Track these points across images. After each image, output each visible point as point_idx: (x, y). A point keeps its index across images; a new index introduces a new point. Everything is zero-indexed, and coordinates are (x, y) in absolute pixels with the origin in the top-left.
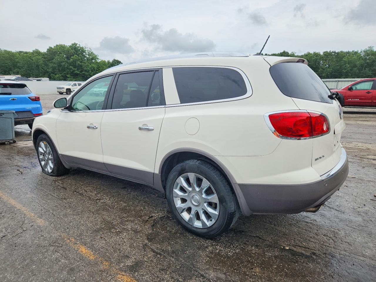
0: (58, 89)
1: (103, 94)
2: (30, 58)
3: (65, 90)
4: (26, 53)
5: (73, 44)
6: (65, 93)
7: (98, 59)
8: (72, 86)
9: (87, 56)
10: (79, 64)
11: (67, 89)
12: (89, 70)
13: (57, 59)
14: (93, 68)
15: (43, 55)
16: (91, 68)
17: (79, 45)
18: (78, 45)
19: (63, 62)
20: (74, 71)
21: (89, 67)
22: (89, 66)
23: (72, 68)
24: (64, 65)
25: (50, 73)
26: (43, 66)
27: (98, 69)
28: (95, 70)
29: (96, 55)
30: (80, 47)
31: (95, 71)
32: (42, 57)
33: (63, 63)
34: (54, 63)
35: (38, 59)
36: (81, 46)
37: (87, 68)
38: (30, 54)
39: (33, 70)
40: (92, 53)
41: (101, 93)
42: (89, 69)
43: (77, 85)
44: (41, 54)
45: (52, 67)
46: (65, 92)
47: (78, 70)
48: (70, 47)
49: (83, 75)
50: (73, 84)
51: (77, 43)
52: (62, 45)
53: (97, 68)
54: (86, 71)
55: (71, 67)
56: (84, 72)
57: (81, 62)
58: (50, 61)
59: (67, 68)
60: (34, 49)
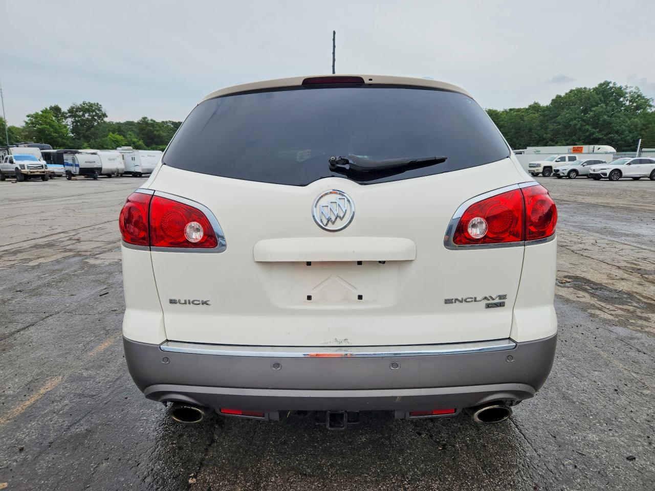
0: (530, 167)
1: (608, 175)
2: (522, 118)
3: (541, 169)
4: (519, 110)
5: (601, 85)
6: (541, 175)
7: (651, 106)
8: (556, 161)
9: (628, 103)
10: (605, 120)
11: (545, 167)
12: (624, 131)
13: (565, 114)
14: (635, 126)
15: (544, 111)
16: (629, 126)
17: (614, 84)
18: (611, 85)
19: (575, 118)
20: (593, 134)
21: (627, 124)
22: (627, 122)
23: (590, 129)
24: (576, 125)
25: (548, 140)
26: (538, 130)
27: (644, 128)
28: (639, 129)
29: (648, 100)
30: (615, 88)
31: (636, 131)
32: (541, 115)
33: (575, 122)
34: (559, 123)
35: (533, 119)
36: (618, 85)
37: (620, 126)
38: (522, 112)
39: (522, 137)
40: (639, 96)
41: (605, 174)
42: (624, 128)
43: (567, 159)
44: (541, 109)
45: (552, 130)
46: (540, 173)
47: (600, 131)
48: (595, 89)
49: (608, 141)
50: (559, 159)
51: (609, 81)
52: (581, 89)
53: (644, 125)
54: (617, 132)
55: (587, 127)
56: (612, 135)
57: (611, 117)
58: (552, 119)
59: (580, 129)
60: (532, 103)
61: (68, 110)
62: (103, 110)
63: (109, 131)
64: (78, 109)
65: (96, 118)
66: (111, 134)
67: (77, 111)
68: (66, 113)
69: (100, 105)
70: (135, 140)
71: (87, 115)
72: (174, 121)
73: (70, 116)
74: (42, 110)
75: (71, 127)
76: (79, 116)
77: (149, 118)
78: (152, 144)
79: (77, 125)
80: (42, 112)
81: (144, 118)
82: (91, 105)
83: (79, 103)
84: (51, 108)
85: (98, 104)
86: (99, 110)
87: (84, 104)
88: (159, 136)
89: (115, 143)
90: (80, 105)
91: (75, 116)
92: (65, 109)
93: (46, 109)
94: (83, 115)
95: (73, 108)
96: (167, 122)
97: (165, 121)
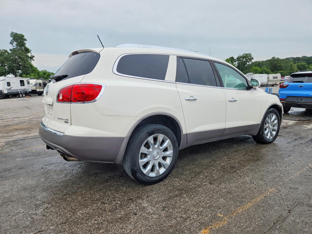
61: (237, 58)
62: (252, 56)
63: (254, 65)
64: (241, 57)
65: (248, 60)
66: (254, 67)
67: (240, 58)
68: (236, 60)
69: (251, 54)
70: (266, 69)
71: (244, 60)
72: (294, 57)
73: (237, 61)
74: (226, 59)
75: (237, 65)
76: (241, 60)
77: (276, 57)
78: (275, 70)
79: (239, 64)
80: (226, 60)
81: (273, 58)
82: (247, 55)
83: (242, 54)
84: (230, 58)
85: (250, 54)
86: (250, 56)
87: (244, 54)
88: (280, 66)
89: (255, 71)
90: (242, 55)
91: (239, 61)
92: (235, 58)
93: (228, 59)
94: (243, 60)
95: (239, 57)
96: (289, 58)
97: (288, 57)
